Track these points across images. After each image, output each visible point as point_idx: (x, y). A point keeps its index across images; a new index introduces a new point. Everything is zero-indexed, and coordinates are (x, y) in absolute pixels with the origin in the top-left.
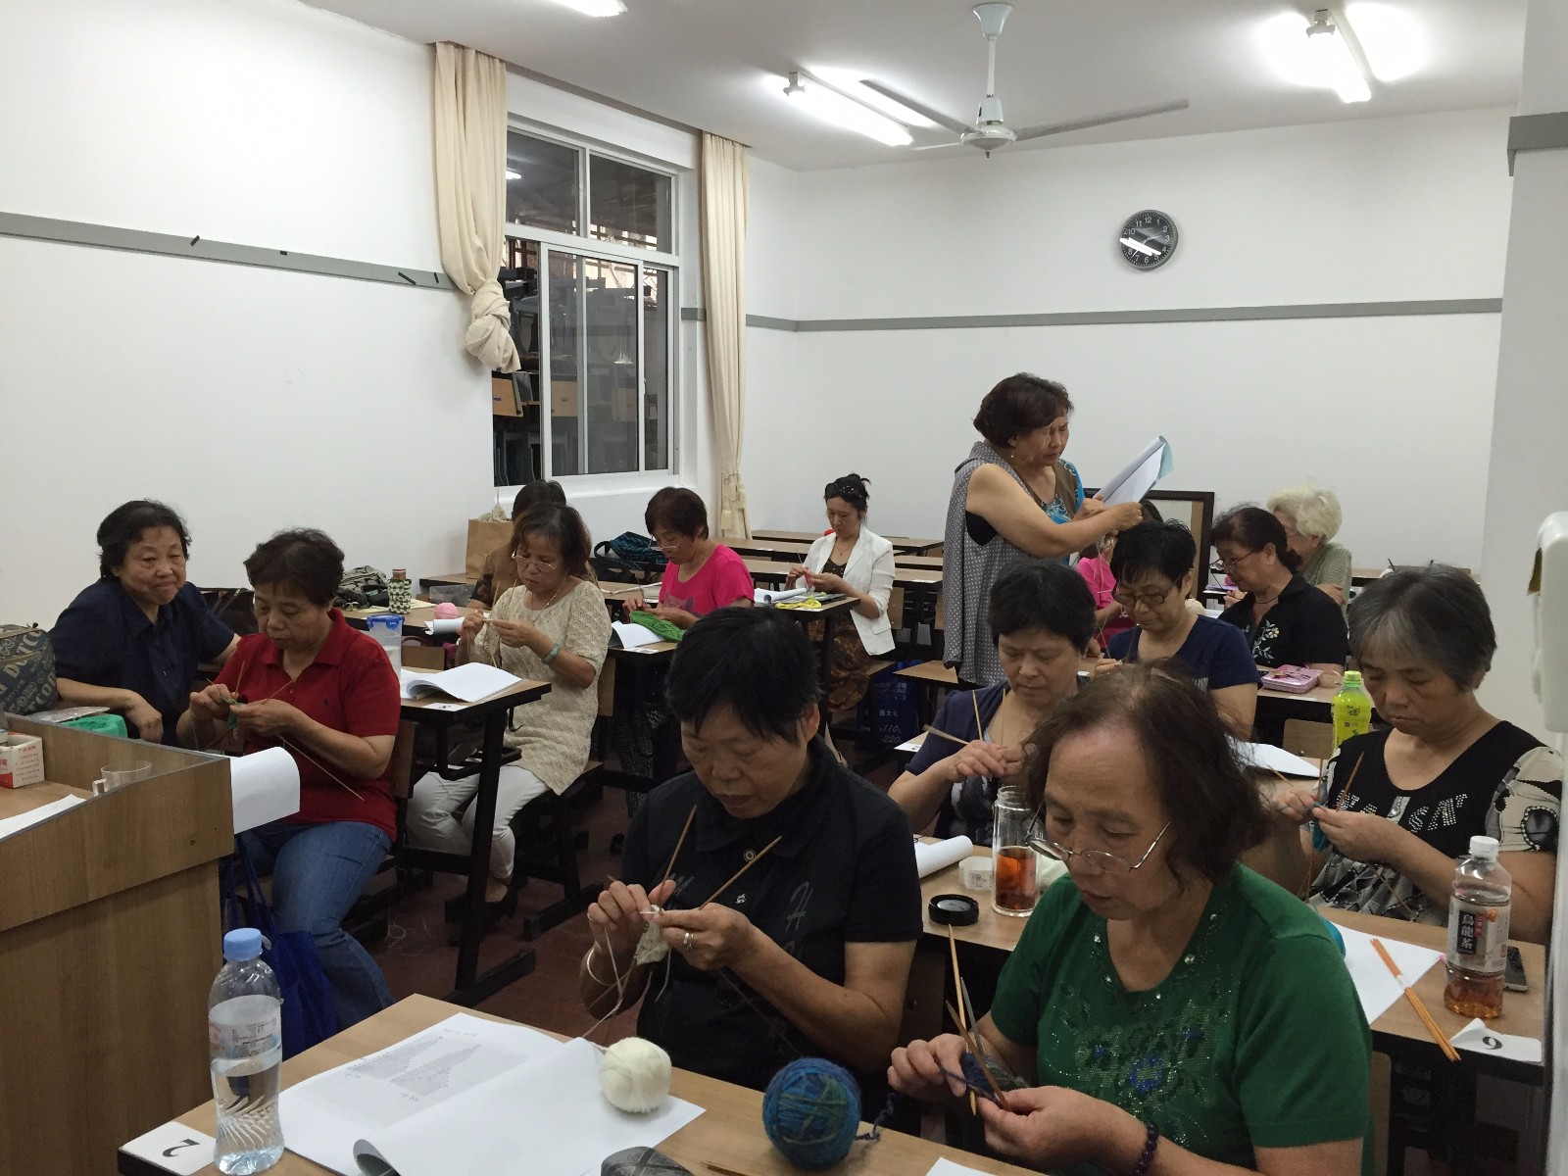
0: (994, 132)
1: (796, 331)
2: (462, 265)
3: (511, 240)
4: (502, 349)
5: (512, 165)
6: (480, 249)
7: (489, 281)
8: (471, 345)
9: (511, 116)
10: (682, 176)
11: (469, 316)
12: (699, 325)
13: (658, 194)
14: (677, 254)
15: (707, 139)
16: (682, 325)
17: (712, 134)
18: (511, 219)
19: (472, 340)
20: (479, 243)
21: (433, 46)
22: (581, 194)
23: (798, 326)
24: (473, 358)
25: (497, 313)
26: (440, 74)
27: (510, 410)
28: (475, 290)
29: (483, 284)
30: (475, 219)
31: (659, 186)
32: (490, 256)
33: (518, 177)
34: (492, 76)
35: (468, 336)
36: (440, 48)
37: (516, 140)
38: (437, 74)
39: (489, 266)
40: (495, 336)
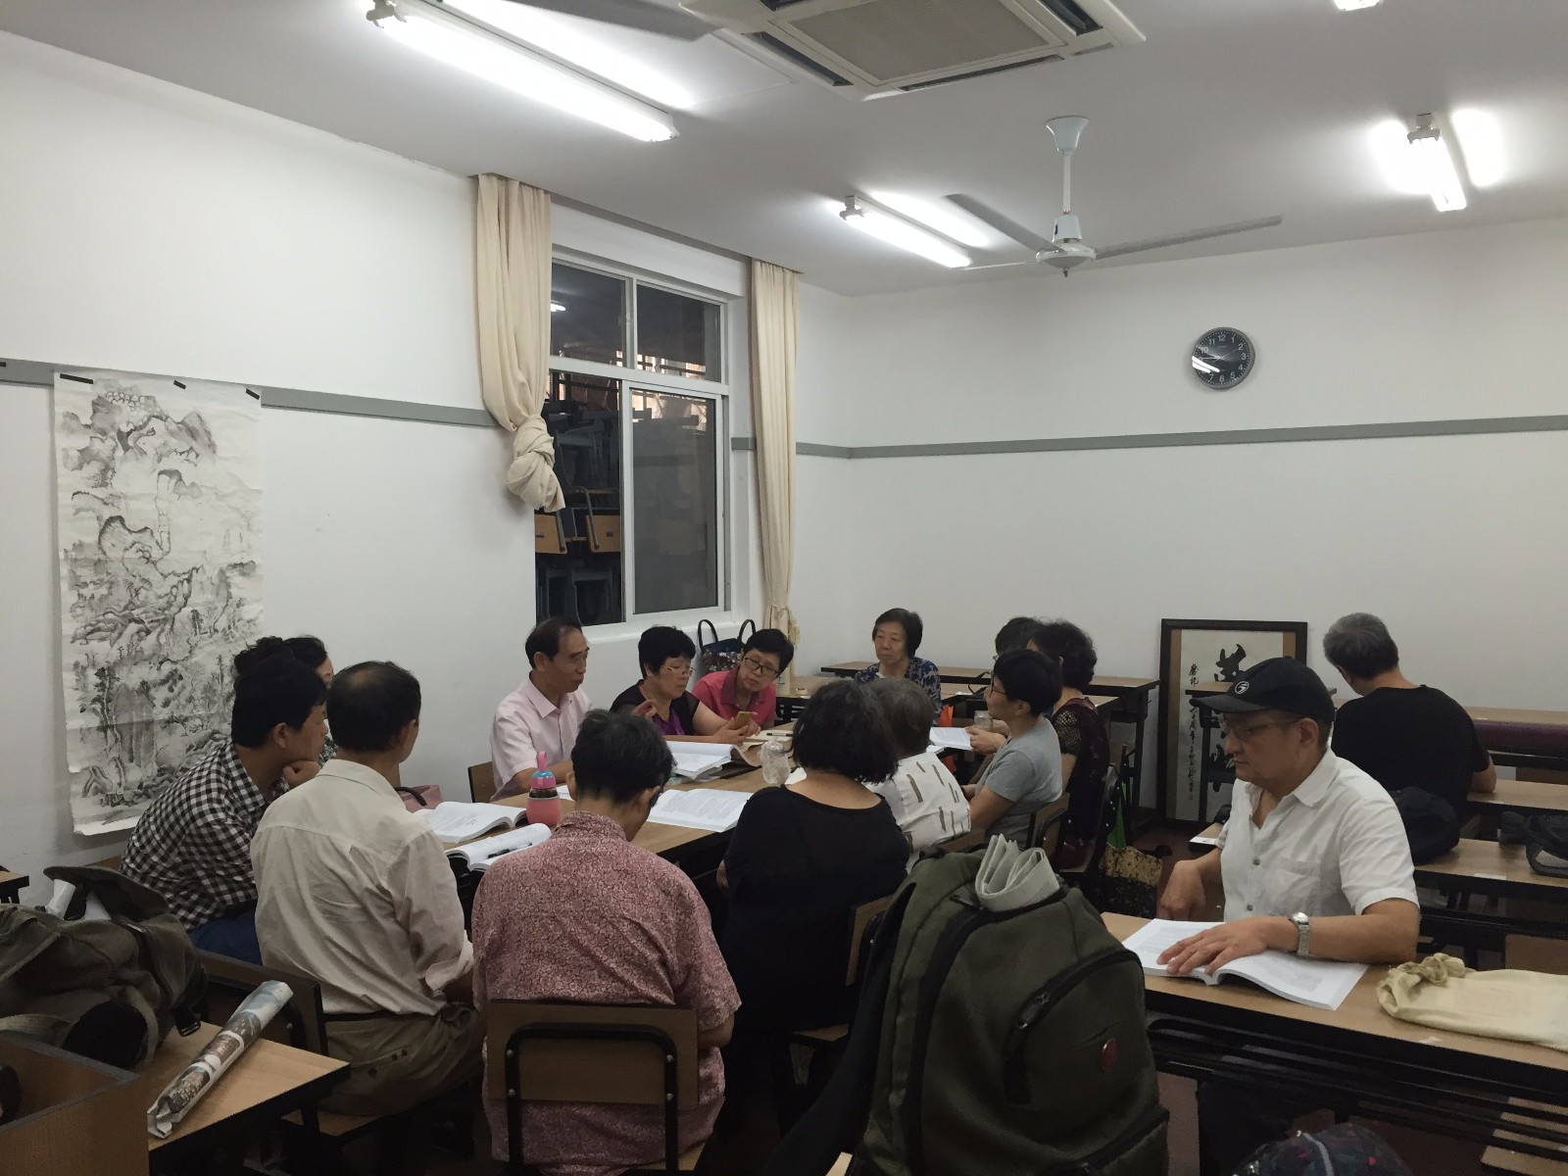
0: (1073, 250)
1: (849, 458)
2: (503, 401)
3: (555, 374)
4: (546, 487)
5: (556, 297)
6: (523, 384)
7: (532, 416)
8: (512, 484)
9: (556, 247)
10: (731, 303)
11: (510, 453)
12: (749, 454)
13: (707, 324)
14: (727, 383)
15: (758, 267)
16: (733, 456)
17: (762, 262)
18: (555, 352)
19: (514, 479)
20: (522, 378)
21: (475, 179)
22: (628, 324)
23: (851, 453)
24: (514, 497)
25: (541, 450)
26: (482, 207)
27: (553, 548)
28: (517, 426)
29: (525, 420)
30: (518, 354)
31: (707, 314)
32: (534, 392)
33: (562, 309)
34: (537, 207)
35: (509, 473)
36: (483, 180)
37: (560, 271)
38: (479, 205)
39: (532, 400)
40: (538, 474)
